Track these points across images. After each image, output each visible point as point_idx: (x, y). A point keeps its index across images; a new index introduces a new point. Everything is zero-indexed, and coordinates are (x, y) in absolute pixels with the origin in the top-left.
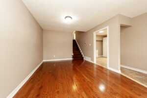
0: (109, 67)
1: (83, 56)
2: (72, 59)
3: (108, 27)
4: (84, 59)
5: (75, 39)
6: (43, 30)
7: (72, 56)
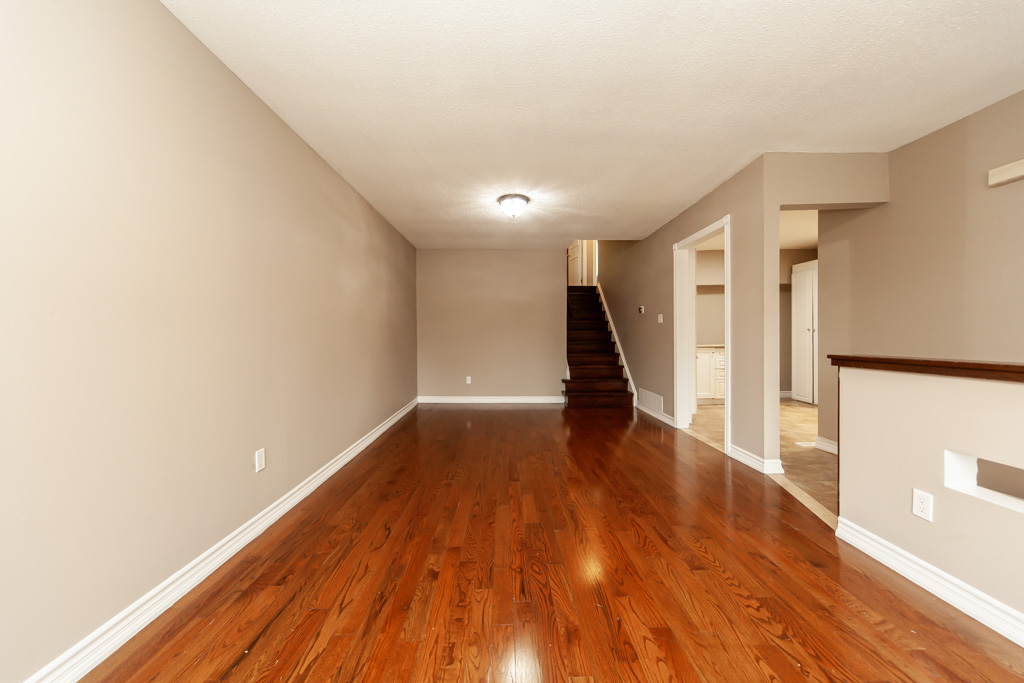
0: (735, 441)
1: (632, 387)
2: (560, 400)
3: (727, 219)
4: (635, 404)
5: (595, 283)
6: (415, 249)
7: (564, 381)
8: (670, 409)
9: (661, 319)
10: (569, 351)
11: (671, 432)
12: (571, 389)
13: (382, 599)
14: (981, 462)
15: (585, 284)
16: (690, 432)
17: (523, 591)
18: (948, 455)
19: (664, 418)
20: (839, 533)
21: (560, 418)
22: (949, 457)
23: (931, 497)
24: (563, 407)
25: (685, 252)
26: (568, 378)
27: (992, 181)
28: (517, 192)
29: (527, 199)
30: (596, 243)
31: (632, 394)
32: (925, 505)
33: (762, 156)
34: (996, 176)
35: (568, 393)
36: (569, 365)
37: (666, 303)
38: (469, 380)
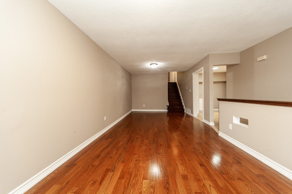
0: (205, 119)
1: (184, 107)
3: (203, 68)
4: (185, 112)
5: (176, 81)
6: (131, 75)
7: (167, 106)
8: (192, 113)
9: (190, 91)
10: (169, 99)
11: (192, 117)
12: (169, 108)
13: (129, 140)
14: (241, 118)
15: (174, 82)
16: (196, 118)
17: (153, 140)
18: (234, 117)
19: (191, 115)
20: (219, 135)
21: (166, 115)
22: (234, 118)
23: (231, 125)
24: (167, 112)
25: (195, 75)
26: (168, 105)
27: (258, 60)
28: (154, 63)
29: (157, 64)
30: (176, 72)
31: (184, 109)
32: (231, 127)
33: (209, 55)
34: (259, 59)
35: (168, 109)
36: (169, 102)
37: (191, 87)
38: (144, 106)
